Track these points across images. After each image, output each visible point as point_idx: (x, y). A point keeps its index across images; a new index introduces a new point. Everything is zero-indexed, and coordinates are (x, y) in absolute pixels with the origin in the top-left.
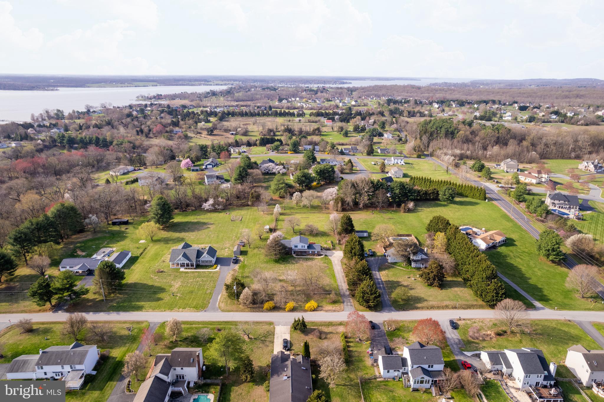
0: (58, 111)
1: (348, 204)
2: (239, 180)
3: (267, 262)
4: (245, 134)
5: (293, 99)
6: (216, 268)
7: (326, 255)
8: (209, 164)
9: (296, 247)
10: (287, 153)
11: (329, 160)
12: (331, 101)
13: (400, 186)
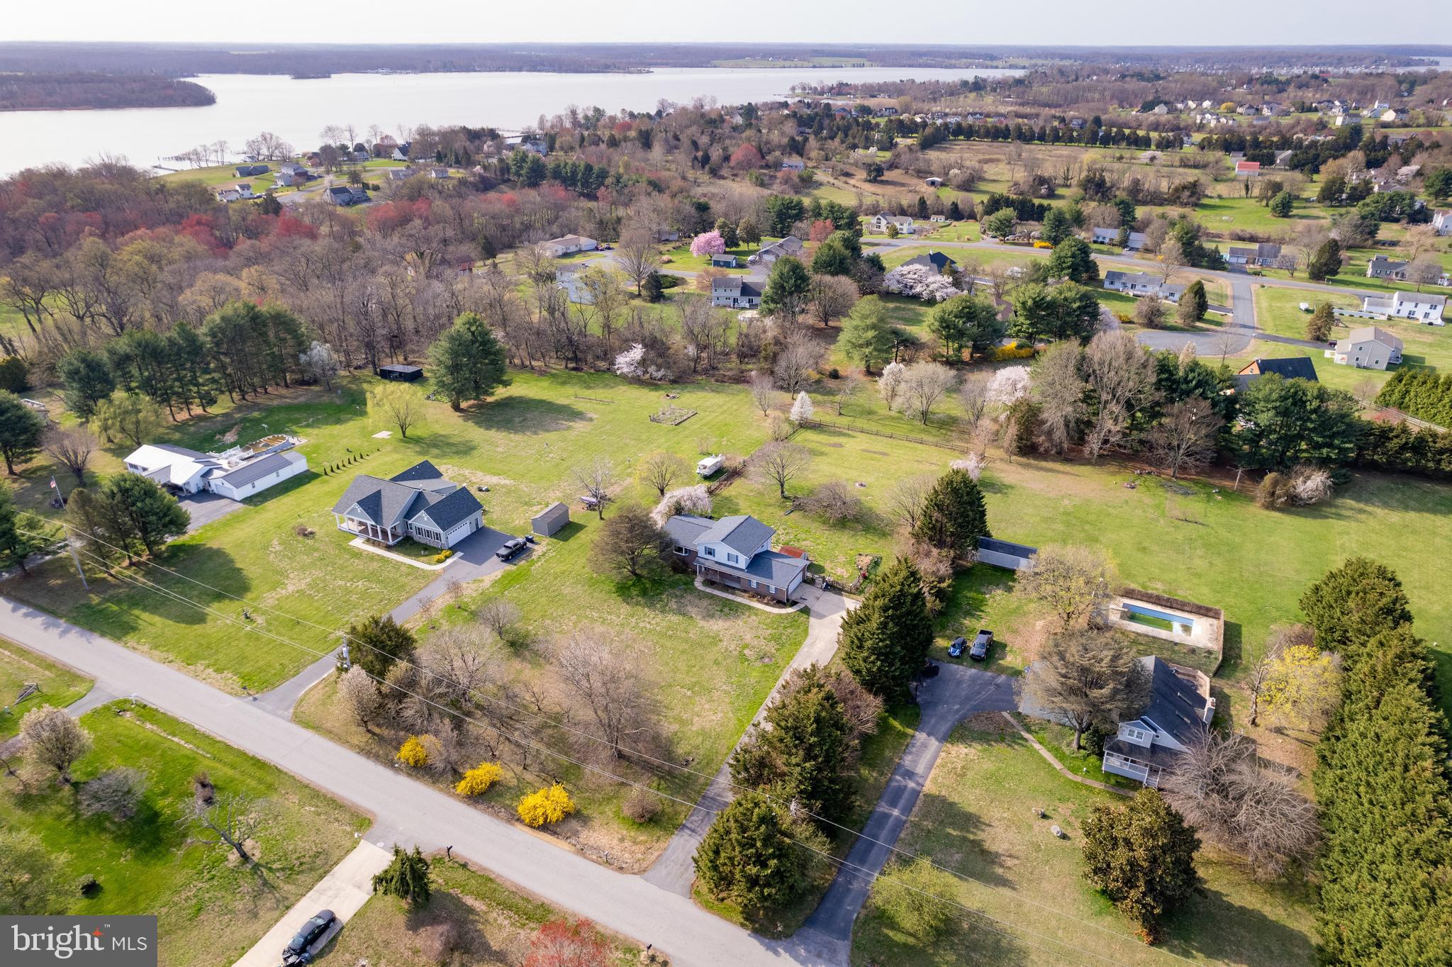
0: (597, 110)
1: (1050, 433)
2: (773, 301)
3: (592, 583)
4: (968, 185)
5: (1192, 104)
6: (440, 561)
7: (806, 611)
8: (767, 252)
9: (710, 552)
10: (1031, 245)
11: (1135, 277)
12: (1316, 110)
13: (1284, 399)
